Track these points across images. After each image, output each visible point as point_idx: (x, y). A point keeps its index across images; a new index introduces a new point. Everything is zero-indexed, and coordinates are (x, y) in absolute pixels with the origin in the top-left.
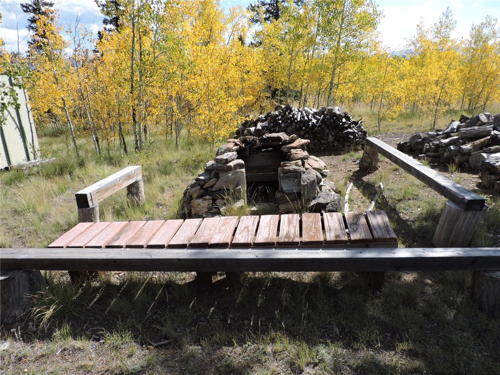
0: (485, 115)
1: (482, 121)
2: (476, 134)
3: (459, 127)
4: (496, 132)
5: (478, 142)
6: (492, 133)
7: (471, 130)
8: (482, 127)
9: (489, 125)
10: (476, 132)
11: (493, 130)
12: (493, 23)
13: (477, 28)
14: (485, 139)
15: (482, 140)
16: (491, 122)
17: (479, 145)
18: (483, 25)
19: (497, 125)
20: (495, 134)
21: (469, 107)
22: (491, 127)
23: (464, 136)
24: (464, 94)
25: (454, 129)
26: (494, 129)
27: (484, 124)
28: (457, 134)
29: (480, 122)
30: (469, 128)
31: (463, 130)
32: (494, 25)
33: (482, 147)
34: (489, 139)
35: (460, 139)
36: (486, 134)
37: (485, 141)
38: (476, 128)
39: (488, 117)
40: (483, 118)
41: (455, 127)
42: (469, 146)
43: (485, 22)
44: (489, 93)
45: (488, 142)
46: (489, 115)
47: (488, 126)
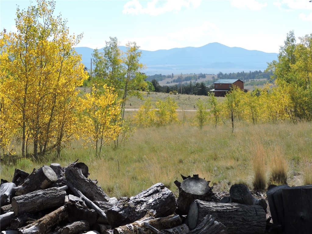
0: (52, 167)
1: (49, 178)
2: (42, 203)
3: (14, 193)
4: (72, 197)
5: (46, 218)
6: (67, 200)
7: (33, 197)
8: (49, 191)
9: (60, 186)
10: (41, 200)
11: (68, 194)
12: (49, 8)
13: (26, 15)
14: (56, 211)
15: (52, 214)
16: (62, 180)
17: (48, 223)
18: (34, 11)
19: (73, 184)
20: (70, 201)
21: (35, 150)
22: (64, 189)
23: (23, 209)
24: (24, 127)
25: (5, 197)
26: (69, 191)
27: (52, 184)
28: (10, 206)
29: (45, 182)
30: (28, 195)
31: (20, 198)
32: (52, 11)
33: (55, 226)
34: (64, 211)
35: (16, 217)
36: (56, 202)
37: (57, 215)
38: (40, 192)
39: (57, 170)
40: (50, 174)
41: (7, 193)
42: (33, 227)
43: (37, 7)
44: (62, 124)
45: (62, 217)
46: (59, 167)
47: (59, 188)
